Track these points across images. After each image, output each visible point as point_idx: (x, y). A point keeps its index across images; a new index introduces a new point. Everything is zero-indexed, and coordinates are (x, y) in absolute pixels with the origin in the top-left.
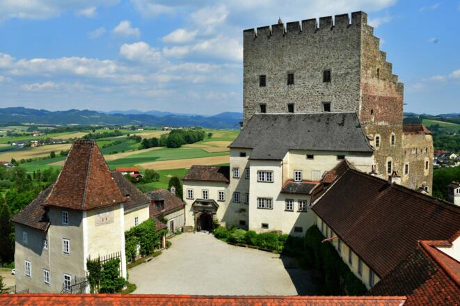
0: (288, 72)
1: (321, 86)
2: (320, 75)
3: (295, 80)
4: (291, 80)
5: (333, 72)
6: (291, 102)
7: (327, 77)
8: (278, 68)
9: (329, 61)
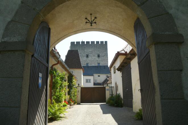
0: (86, 54)
1: (97, 59)
2: (97, 56)
3: (89, 57)
4: (87, 56)
5: (100, 55)
6: (87, 63)
7: (99, 56)
8: (83, 53)
9: (99, 52)
